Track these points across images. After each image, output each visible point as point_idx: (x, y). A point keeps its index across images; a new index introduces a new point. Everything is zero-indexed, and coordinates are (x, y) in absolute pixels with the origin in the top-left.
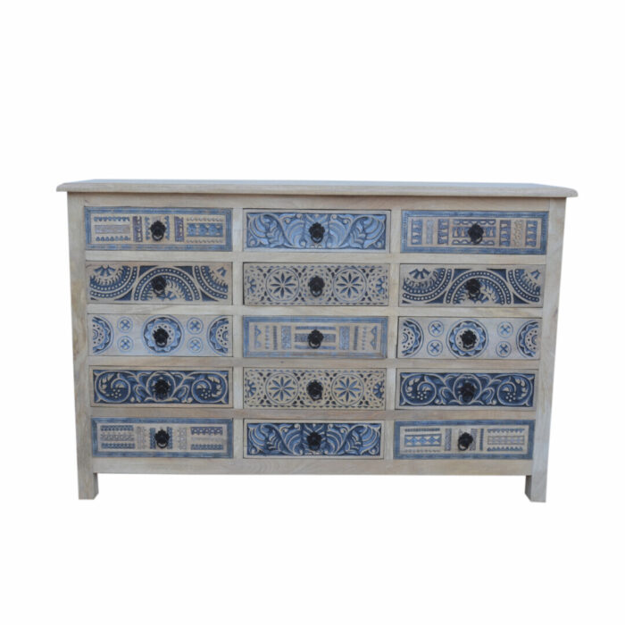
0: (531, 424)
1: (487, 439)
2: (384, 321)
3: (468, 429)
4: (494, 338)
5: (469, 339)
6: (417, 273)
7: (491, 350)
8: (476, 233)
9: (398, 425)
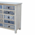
0: (14, 26)
1: (11, 27)
2: (2, 15)
3: (9, 25)
4: (11, 18)
5: (9, 17)
6: (5, 11)
7: (11, 19)
8: (9, 8)
9: (4, 24)
